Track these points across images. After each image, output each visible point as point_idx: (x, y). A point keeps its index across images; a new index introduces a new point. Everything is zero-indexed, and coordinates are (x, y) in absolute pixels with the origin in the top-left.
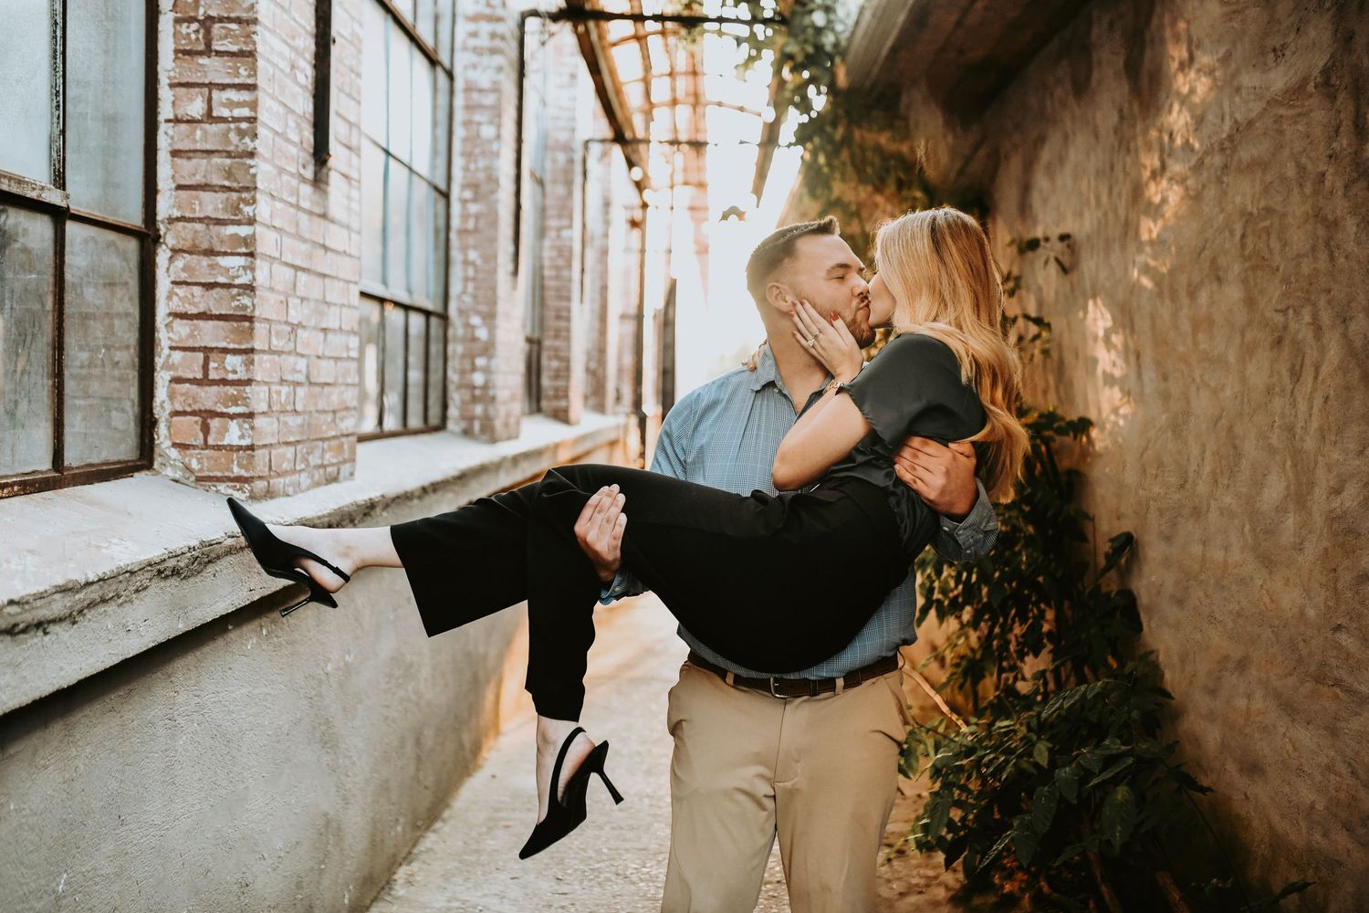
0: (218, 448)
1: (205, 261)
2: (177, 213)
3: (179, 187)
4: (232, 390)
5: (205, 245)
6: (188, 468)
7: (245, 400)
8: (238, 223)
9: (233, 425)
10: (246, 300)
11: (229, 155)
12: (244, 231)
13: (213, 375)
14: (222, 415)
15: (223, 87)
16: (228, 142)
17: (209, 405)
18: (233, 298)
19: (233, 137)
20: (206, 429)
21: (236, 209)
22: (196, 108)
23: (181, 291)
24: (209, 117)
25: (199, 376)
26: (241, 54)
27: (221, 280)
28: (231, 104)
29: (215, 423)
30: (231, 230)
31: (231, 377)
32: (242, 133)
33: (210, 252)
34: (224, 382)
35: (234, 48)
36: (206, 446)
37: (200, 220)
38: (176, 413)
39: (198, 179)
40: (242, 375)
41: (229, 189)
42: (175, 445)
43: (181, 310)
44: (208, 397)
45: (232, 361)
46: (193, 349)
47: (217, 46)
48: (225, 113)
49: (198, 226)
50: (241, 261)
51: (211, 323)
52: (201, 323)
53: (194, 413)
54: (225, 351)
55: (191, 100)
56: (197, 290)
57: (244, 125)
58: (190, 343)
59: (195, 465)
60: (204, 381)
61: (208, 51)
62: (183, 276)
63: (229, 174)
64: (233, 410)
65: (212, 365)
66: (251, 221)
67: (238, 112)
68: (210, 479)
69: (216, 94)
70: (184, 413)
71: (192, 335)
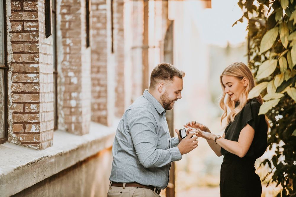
0: (29, 133)
1: (23, 75)
2: (14, 61)
3: (14, 53)
4: (33, 115)
5: (23, 70)
6: (19, 140)
7: (37, 118)
8: (34, 63)
9: (33, 126)
10: (37, 87)
11: (30, 42)
12: (35, 66)
13: (27, 111)
14: (30, 123)
15: (27, 21)
16: (30, 38)
17: (25, 120)
18: (33, 87)
19: (31, 37)
20: (24, 128)
21: (33, 59)
22: (19, 28)
23: (15, 85)
24: (23, 31)
25: (22, 111)
26: (33, 11)
27: (29, 81)
28: (30, 27)
29: (27, 126)
30: (31, 65)
31: (32, 111)
32: (34, 36)
33: (25, 73)
34: (30, 113)
35: (31, 9)
36: (25, 133)
37: (21, 63)
38: (15, 123)
39: (21, 50)
40: (36, 110)
41: (30, 53)
42: (14, 133)
43: (16, 90)
44: (25, 117)
45: (33, 106)
46: (20, 103)
47: (25, 9)
48: (29, 29)
49: (21, 65)
50: (35, 75)
51: (26, 95)
52: (22, 95)
53: (20, 123)
54: (30, 103)
55: (17, 25)
56: (21, 85)
57: (34, 33)
58: (19, 101)
59: (21, 139)
60: (24, 113)
61: (22, 10)
62: (16, 80)
63: (30, 48)
64: (33, 121)
65: (26, 107)
66: (38, 63)
67: (32, 29)
68: (26, 143)
69: (25, 24)
70: (17, 123)
71: (19, 99)
